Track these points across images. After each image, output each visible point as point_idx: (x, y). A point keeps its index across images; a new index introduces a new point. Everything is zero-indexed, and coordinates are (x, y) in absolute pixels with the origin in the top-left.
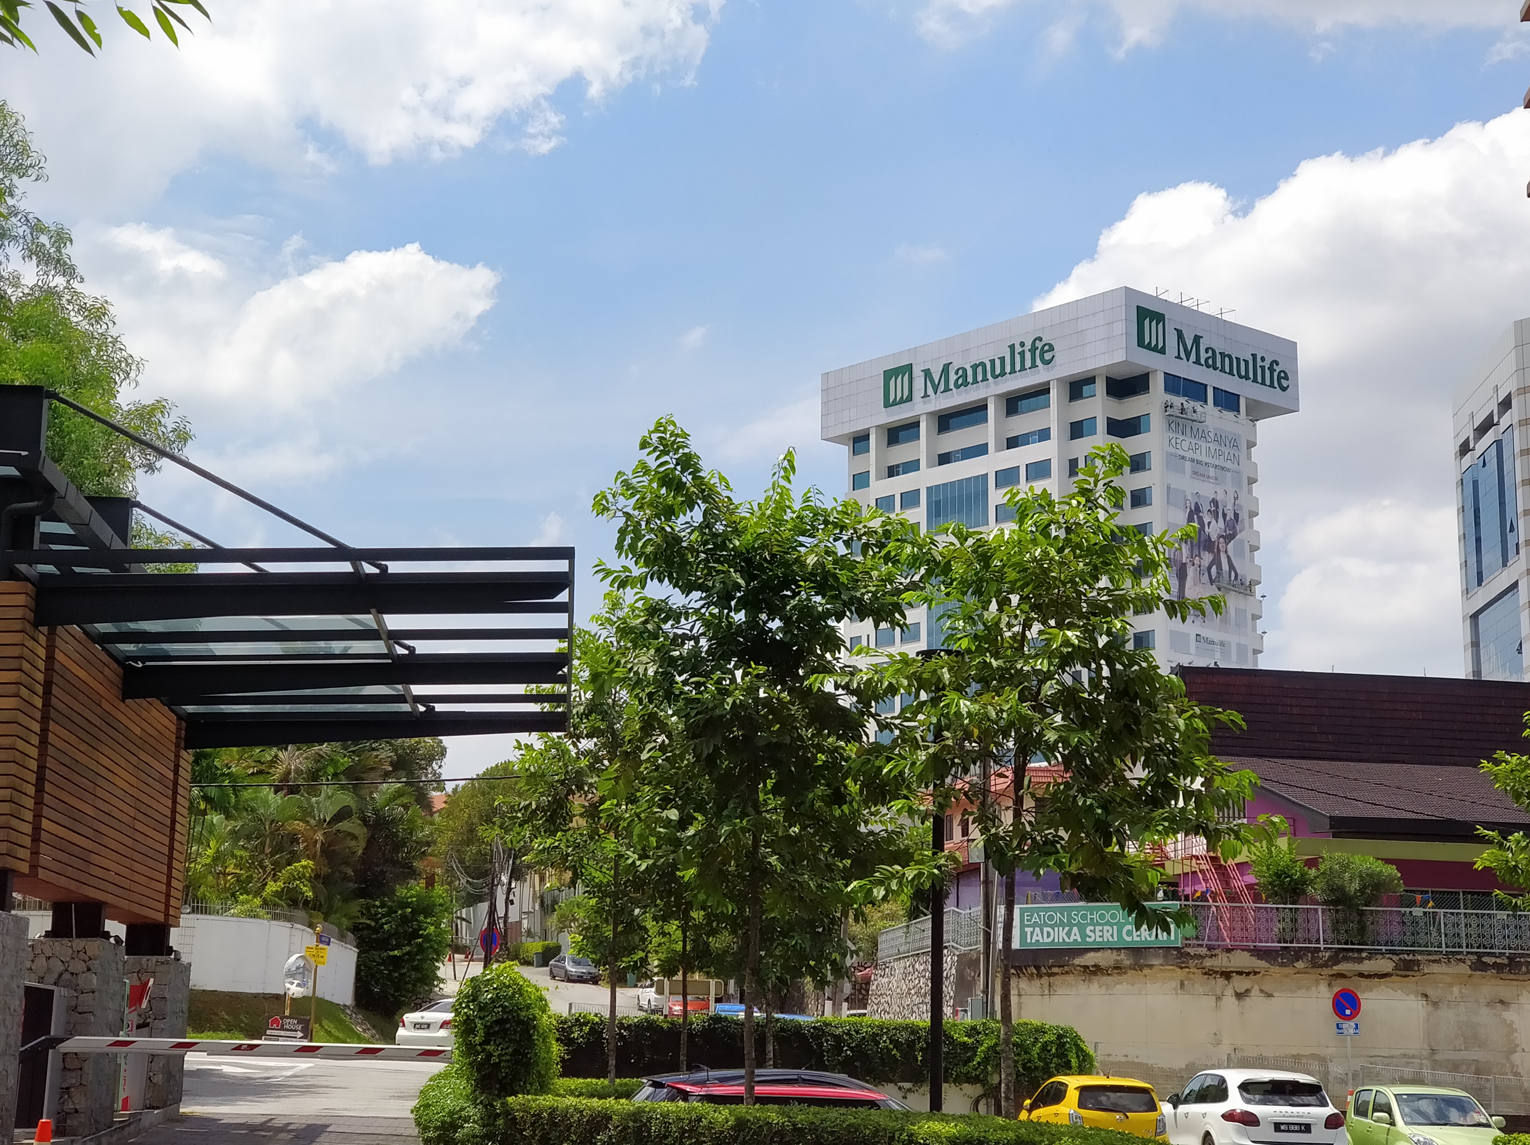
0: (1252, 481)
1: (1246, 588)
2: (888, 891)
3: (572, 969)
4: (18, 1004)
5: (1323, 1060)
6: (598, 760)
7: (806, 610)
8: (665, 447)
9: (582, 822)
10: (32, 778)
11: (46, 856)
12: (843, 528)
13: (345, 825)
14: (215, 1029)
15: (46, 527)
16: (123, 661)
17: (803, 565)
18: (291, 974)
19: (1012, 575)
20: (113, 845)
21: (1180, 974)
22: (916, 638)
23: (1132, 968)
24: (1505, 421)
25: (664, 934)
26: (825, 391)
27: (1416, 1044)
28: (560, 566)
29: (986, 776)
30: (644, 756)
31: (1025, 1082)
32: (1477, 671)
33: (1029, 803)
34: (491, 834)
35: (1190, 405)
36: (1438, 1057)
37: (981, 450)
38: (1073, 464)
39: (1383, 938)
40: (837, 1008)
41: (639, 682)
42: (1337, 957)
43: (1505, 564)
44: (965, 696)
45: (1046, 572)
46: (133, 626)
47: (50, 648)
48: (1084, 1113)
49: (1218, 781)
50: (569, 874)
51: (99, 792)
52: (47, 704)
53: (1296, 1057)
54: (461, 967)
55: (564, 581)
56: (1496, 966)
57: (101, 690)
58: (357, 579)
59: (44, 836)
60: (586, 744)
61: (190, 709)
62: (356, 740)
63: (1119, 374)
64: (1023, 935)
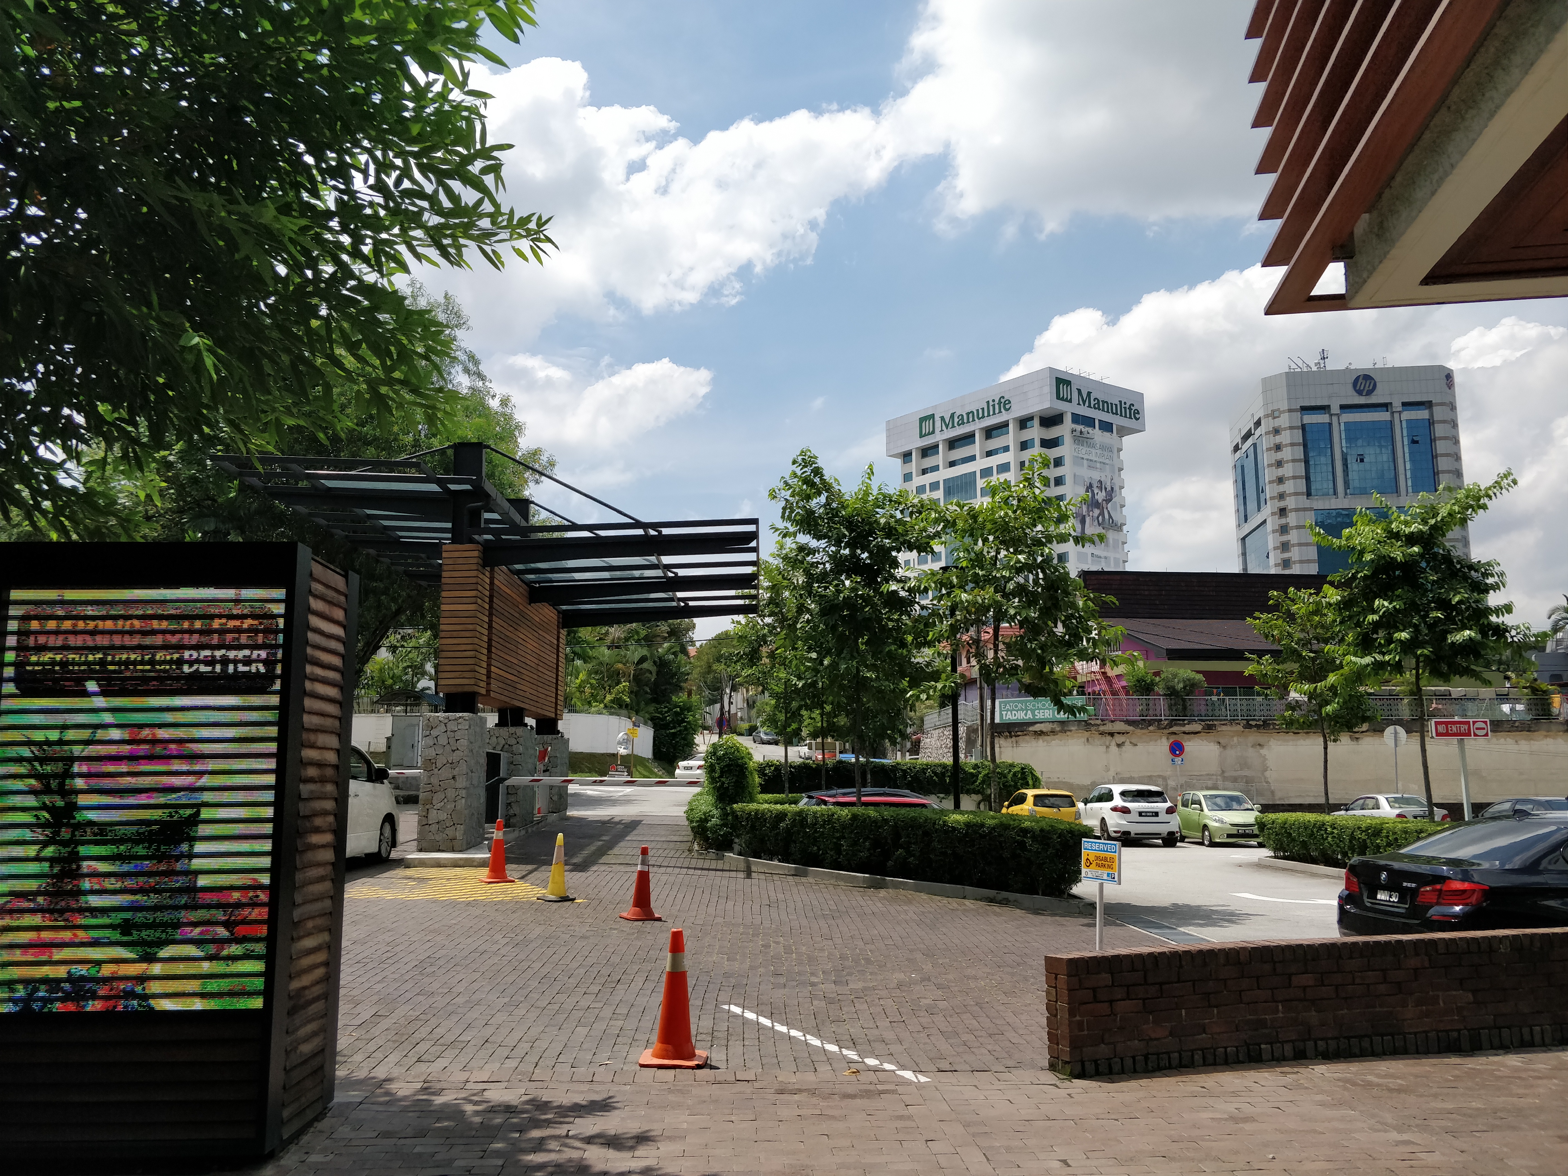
0: (1121, 469)
1: (1118, 527)
2: (928, 695)
3: (764, 737)
4: (483, 761)
5: (1165, 779)
6: (775, 628)
7: (881, 548)
8: (806, 464)
9: (767, 661)
10: (486, 645)
11: (493, 686)
12: (900, 503)
13: (645, 665)
14: (582, 771)
15: (487, 515)
16: (528, 584)
17: (879, 523)
18: (620, 743)
19: (989, 526)
20: (528, 679)
21: (1087, 734)
22: (940, 559)
23: (1061, 731)
24: (1258, 432)
25: (811, 718)
26: (888, 430)
27: (1214, 768)
28: (751, 528)
29: (979, 632)
30: (799, 626)
31: (1004, 793)
32: (1245, 569)
33: (1001, 646)
34: (720, 667)
35: (1085, 429)
36: (1226, 774)
37: (972, 458)
38: (1022, 464)
39: (1196, 713)
40: (903, 755)
41: (795, 588)
42: (1172, 723)
43: (1259, 510)
44: (965, 591)
45: (1007, 523)
46: (533, 565)
47: (492, 579)
48: (1037, 809)
49: (1104, 632)
50: (760, 688)
51: (519, 652)
52: (491, 607)
53: (1150, 777)
54: (707, 737)
55: (754, 536)
56: (1258, 727)
57: (518, 599)
58: (646, 537)
59: (493, 675)
60: (768, 620)
61: (564, 607)
62: (649, 621)
63: (1047, 415)
64: (1001, 715)
